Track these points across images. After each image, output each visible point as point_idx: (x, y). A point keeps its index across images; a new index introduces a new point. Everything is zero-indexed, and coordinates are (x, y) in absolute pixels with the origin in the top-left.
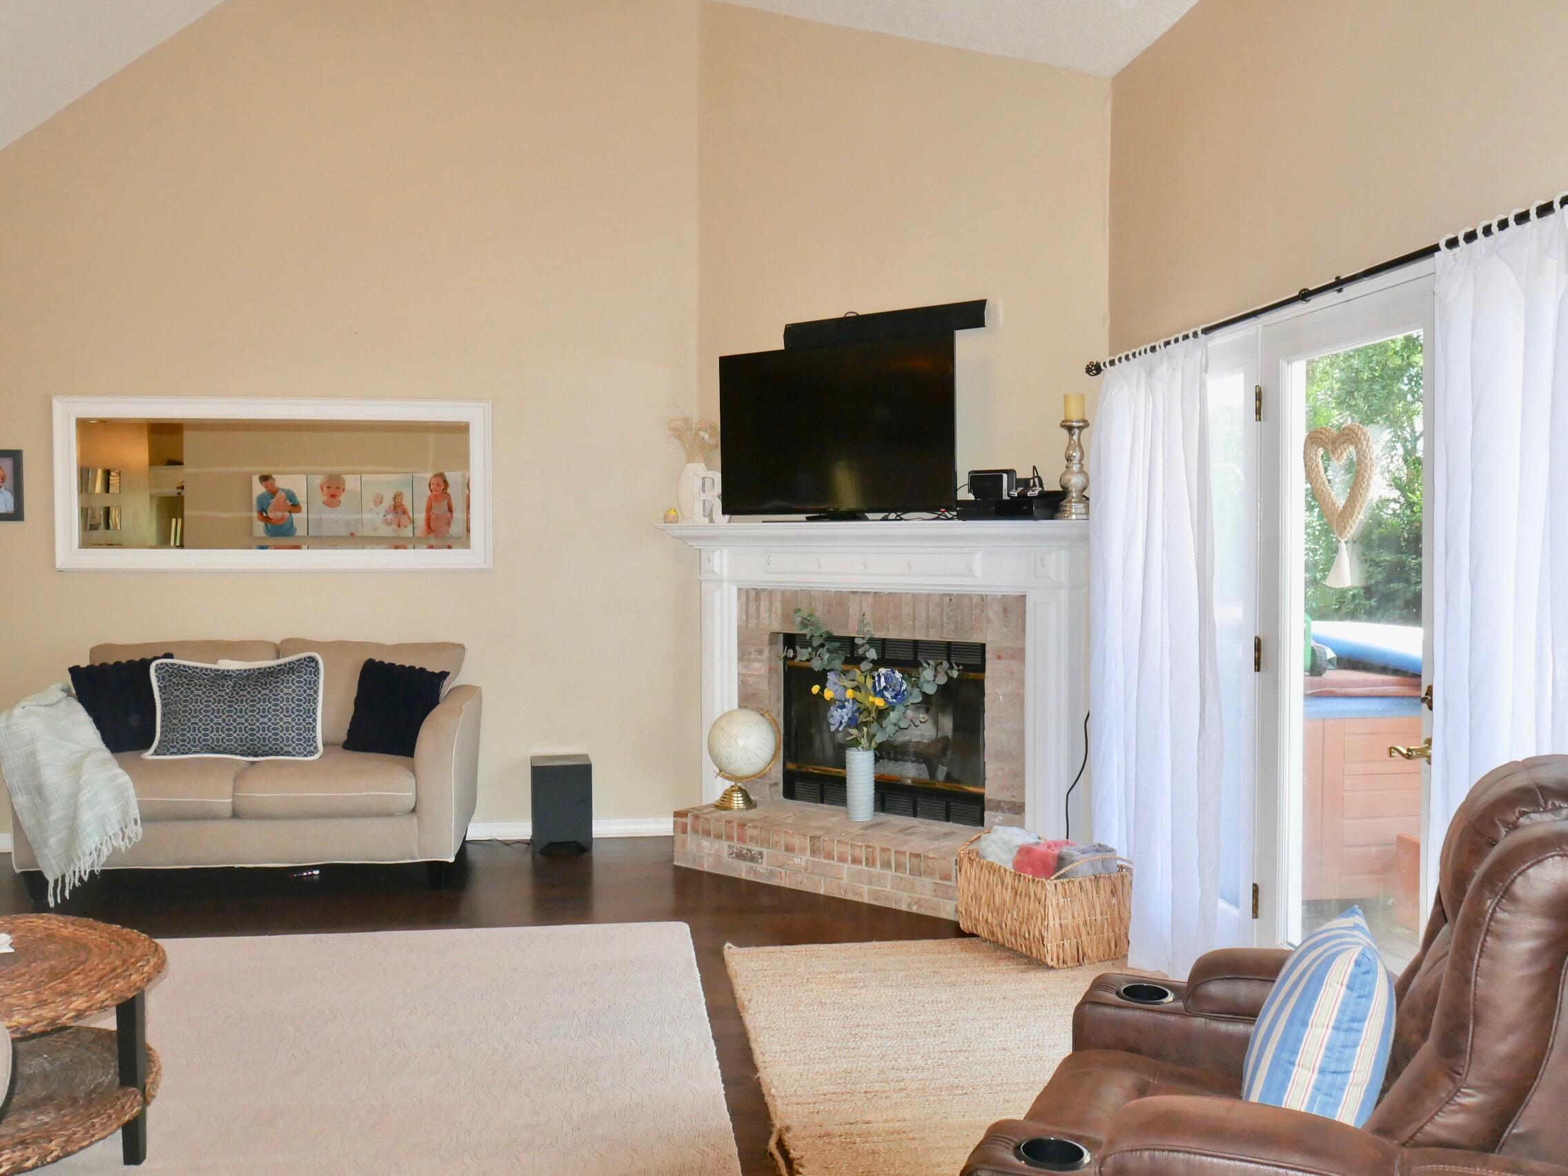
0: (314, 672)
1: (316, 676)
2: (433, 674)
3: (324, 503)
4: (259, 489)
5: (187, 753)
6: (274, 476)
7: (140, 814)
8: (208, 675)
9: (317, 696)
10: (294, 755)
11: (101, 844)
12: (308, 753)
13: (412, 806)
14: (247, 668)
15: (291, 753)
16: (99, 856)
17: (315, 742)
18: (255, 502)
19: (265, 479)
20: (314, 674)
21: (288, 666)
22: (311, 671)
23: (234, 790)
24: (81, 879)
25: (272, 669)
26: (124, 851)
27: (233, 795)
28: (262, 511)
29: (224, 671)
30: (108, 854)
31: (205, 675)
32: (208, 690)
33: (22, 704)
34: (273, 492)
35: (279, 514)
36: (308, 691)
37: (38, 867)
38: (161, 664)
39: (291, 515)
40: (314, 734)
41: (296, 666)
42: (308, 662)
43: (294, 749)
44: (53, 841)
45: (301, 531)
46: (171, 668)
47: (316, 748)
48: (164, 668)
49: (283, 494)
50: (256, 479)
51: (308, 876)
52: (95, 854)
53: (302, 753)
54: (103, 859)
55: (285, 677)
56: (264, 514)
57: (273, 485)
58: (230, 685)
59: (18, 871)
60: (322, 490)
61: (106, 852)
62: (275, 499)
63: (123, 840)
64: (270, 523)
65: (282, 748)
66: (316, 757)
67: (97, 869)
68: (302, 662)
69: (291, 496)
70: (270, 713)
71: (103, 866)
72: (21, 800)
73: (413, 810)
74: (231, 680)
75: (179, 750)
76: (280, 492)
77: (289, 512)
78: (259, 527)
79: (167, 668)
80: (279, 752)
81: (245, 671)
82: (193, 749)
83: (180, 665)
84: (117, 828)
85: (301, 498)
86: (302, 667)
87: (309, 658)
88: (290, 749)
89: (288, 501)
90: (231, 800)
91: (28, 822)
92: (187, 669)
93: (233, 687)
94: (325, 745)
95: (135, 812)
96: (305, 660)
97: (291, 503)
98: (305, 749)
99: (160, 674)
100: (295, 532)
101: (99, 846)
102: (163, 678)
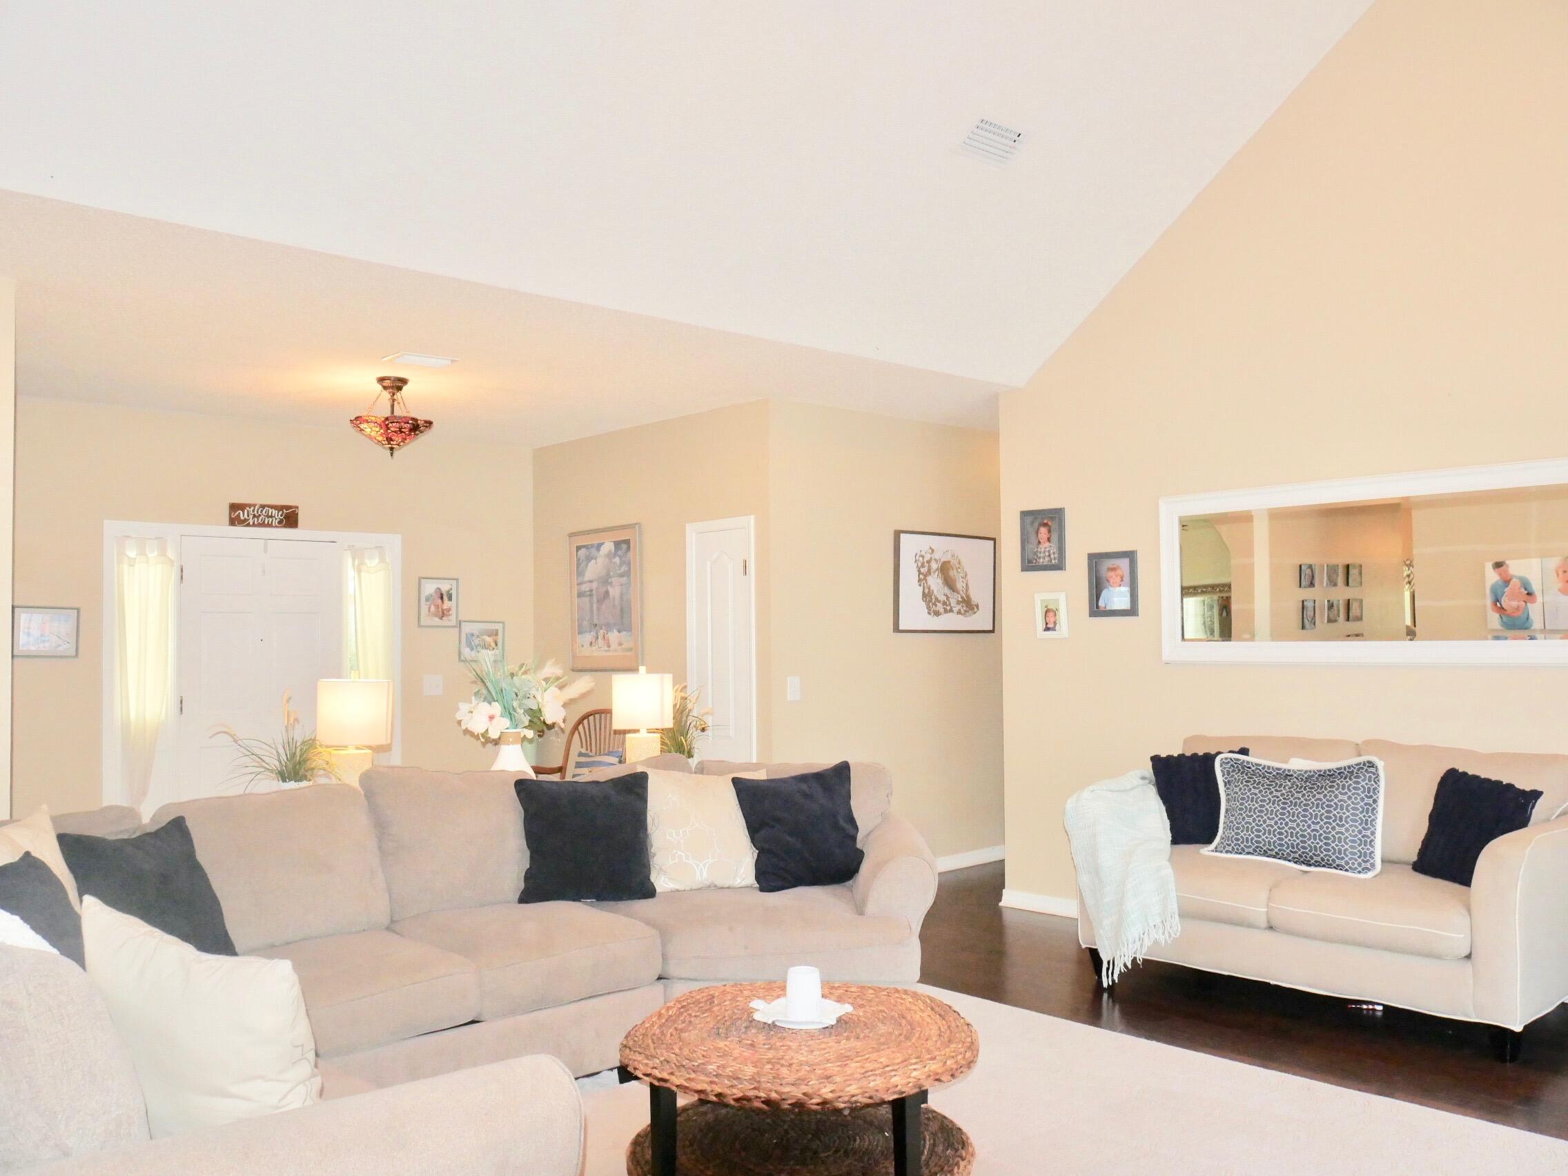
0: (1375, 778)
1: (1376, 783)
2: (1523, 792)
3: (1560, 590)
4: (1492, 577)
5: (1240, 853)
6: (1507, 562)
7: (1179, 910)
8: (1270, 773)
9: (1377, 806)
10: (1346, 870)
11: (1143, 934)
12: (1363, 869)
13: (1466, 952)
14: (1308, 769)
15: (1344, 867)
16: (1142, 945)
17: (1373, 858)
18: (1488, 591)
19: (1498, 565)
20: (1374, 781)
21: (1347, 770)
22: (1370, 777)
23: (1269, 899)
24: (1125, 966)
25: (1332, 772)
26: (1163, 943)
27: (1268, 905)
28: (1497, 600)
29: (1285, 770)
30: (1149, 944)
31: (1268, 773)
32: (1265, 789)
33: (1091, 788)
34: (1507, 582)
35: (1514, 604)
36: (1366, 799)
37: (1095, 945)
38: (1226, 759)
39: (1526, 605)
40: (1372, 849)
41: (1355, 771)
42: (1368, 767)
43: (1347, 863)
44: (1106, 922)
45: (1537, 624)
46: (1236, 763)
47: (1373, 865)
48: (1228, 763)
49: (1517, 580)
50: (1489, 567)
51: (1368, 1009)
52: (1138, 944)
53: (1356, 868)
54: (1145, 950)
55: (1341, 782)
56: (1498, 604)
57: (1506, 571)
58: (1288, 785)
59: (1084, 946)
60: (1558, 575)
61: (1147, 943)
62: (1510, 586)
63: (1163, 934)
64: (1504, 614)
65: (1333, 860)
66: (1370, 875)
67: (1140, 957)
68: (1361, 766)
69: (1525, 585)
70: (1322, 820)
71: (1144, 955)
72: (1084, 879)
73: (1469, 957)
74: (1289, 781)
75: (1233, 849)
76: (1514, 580)
77: (1525, 602)
78: (1494, 619)
79: (1232, 763)
80: (1331, 865)
81: (1306, 772)
82: (1246, 850)
83: (1244, 761)
84: (1158, 920)
85: (1536, 587)
86: (1361, 772)
87: (1369, 762)
88: (1343, 863)
89: (1523, 590)
90: (1266, 910)
91: (1089, 901)
92: (1250, 765)
93: (1289, 788)
94: (1383, 861)
95: (1174, 907)
96: (1364, 764)
97: (1526, 592)
98: (1360, 865)
99: (1225, 768)
100: (1531, 626)
101: (1142, 935)
102: (1228, 773)
